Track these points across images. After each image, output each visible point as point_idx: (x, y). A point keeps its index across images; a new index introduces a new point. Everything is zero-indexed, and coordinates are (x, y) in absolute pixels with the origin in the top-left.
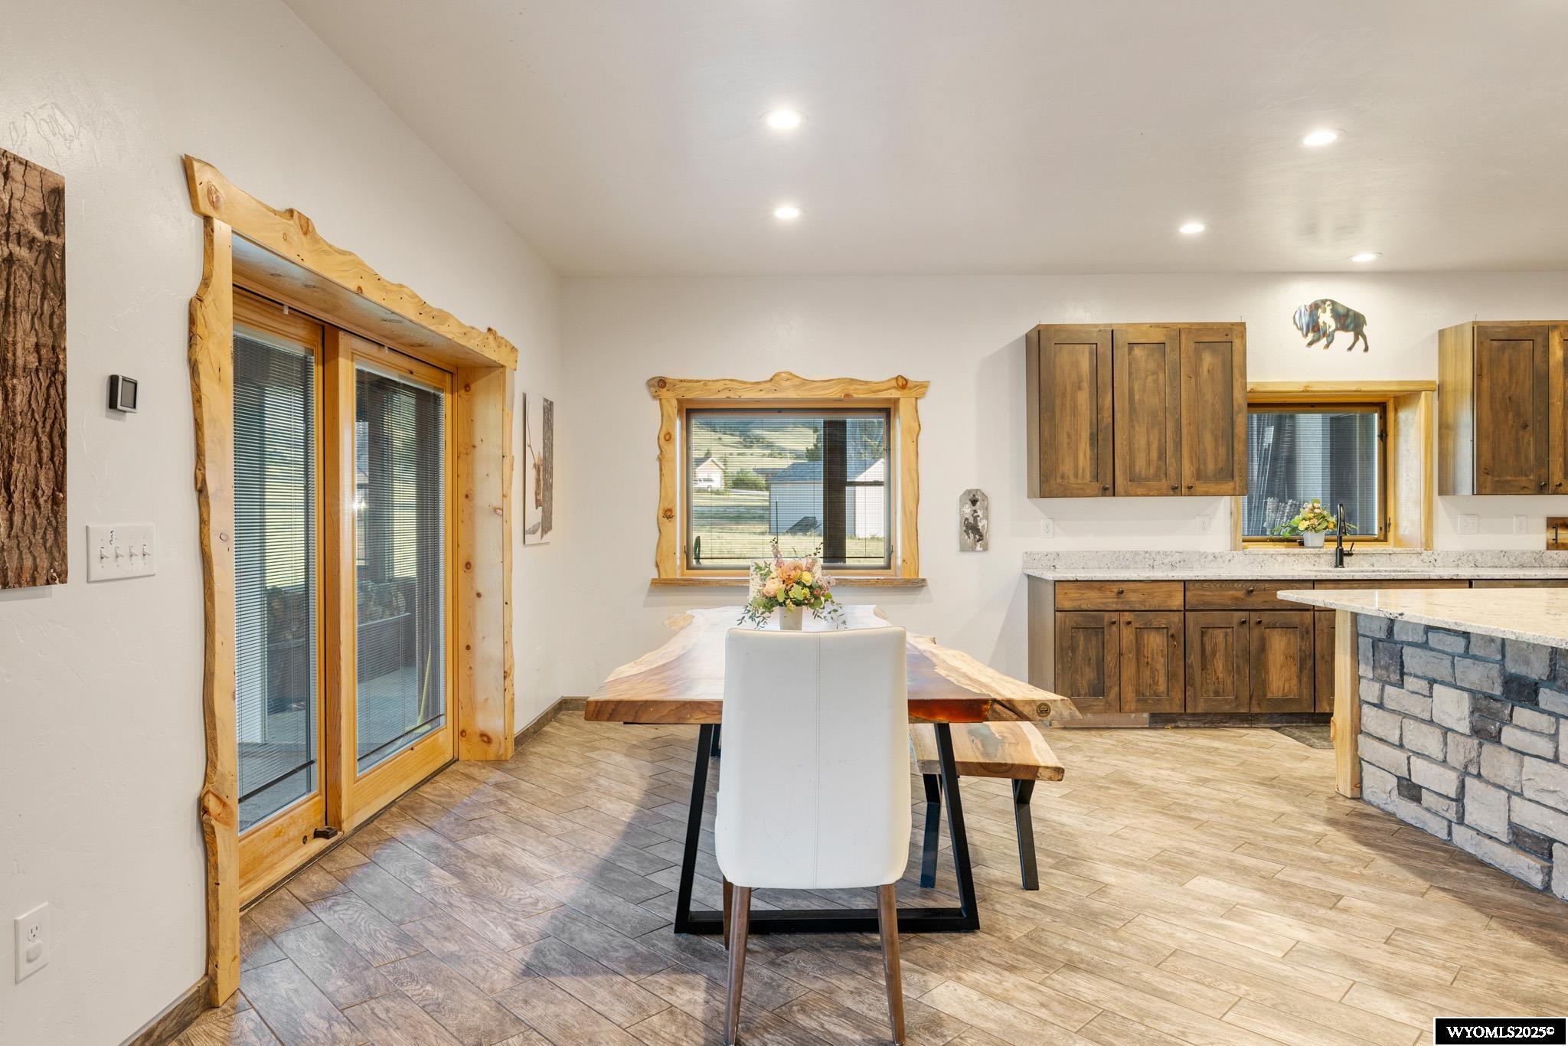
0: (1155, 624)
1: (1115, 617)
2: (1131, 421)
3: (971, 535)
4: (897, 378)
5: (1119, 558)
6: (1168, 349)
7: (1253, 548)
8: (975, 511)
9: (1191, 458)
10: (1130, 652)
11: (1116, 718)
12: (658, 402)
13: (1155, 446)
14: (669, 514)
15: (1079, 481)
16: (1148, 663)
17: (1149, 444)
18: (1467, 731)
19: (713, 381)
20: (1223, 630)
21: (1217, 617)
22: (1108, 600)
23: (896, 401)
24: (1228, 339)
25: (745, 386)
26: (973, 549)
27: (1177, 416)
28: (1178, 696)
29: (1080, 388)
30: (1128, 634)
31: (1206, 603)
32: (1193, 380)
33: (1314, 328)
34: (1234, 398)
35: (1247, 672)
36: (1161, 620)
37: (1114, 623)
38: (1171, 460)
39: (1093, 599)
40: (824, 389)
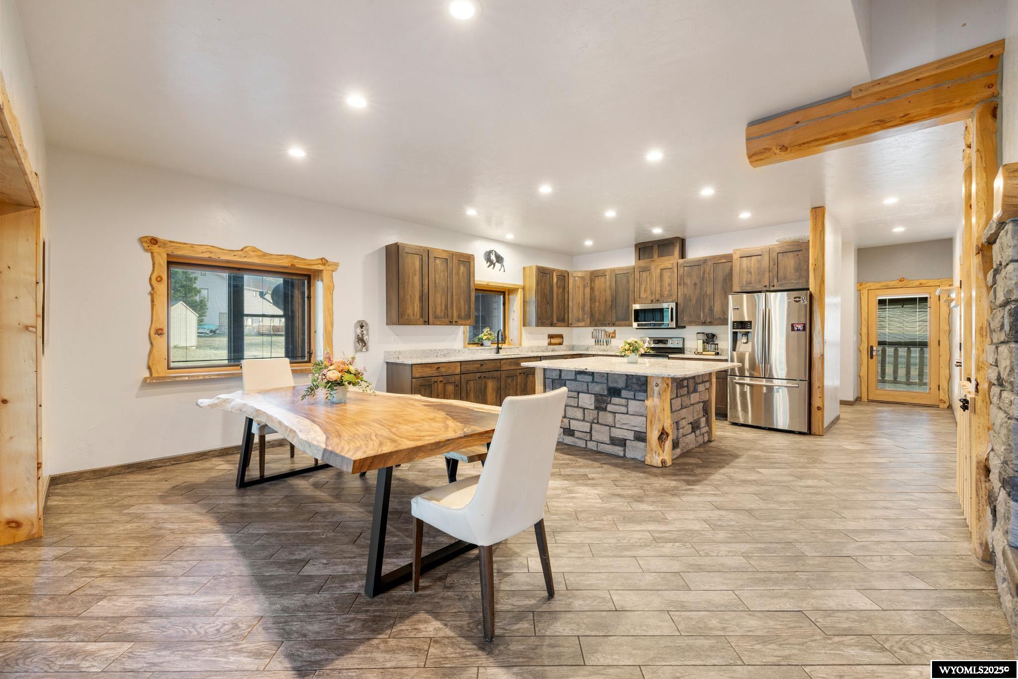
0: (451, 381)
1: (436, 379)
2: (435, 292)
3: (361, 344)
4: (322, 259)
5: (425, 353)
6: (449, 262)
7: (471, 347)
8: (362, 331)
12: (149, 254)
13: (444, 304)
14: (160, 332)
15: (415, 318)
17: (441, 302)
18: (593, 408)
19: (198, 245)
20: (473, 381)
22: (434, 371)
23: (322, 271)
24: (469, 261)
25: (222, 251)
26: (361, 351)
27: (452, 291)
29: (415, 275)
30: (441, 387)
32: (457, 277)
33: (490, 260)
34: (471, 285)
38: (449, 310)
39: (428, 372)
40: (278, 260)
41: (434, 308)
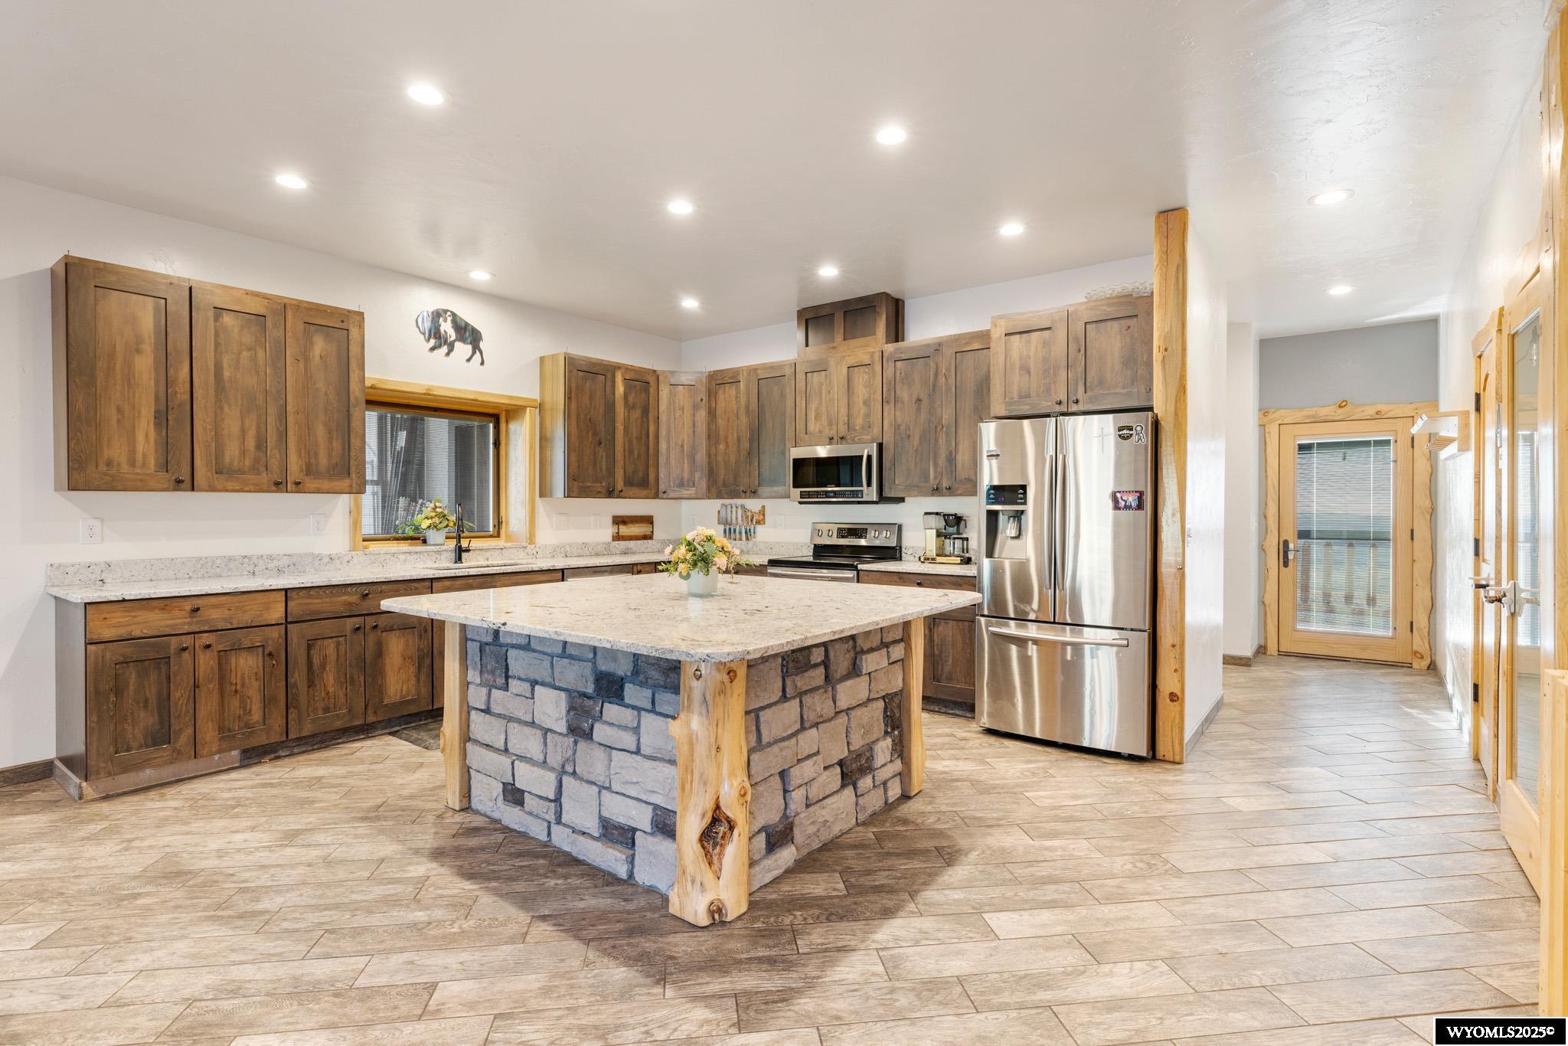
0: (247, 643)
1: (187, 641)
2: (218, 400)
6: (269, 324)
9: (299, 451)
10: (210, 682)
11: (191, 766)
13: (251, 434)
15: (138, 471)
16: (236, 691)
17: (243, 432)
20: (334, 639)
21: (327, 627)
22: (178, 621)
24: (344, 325)
27: (282, 402)
28: (277, 722)
30: (206, 662)
31: (313, 613)
32: (301, 365)
33: (435, 334)
34: (351, 389)
35: (362, 681)
36: (256, 638)
37: (184, 649)
38: (273, 452)
39: (155, 622)
41: (214, 445)
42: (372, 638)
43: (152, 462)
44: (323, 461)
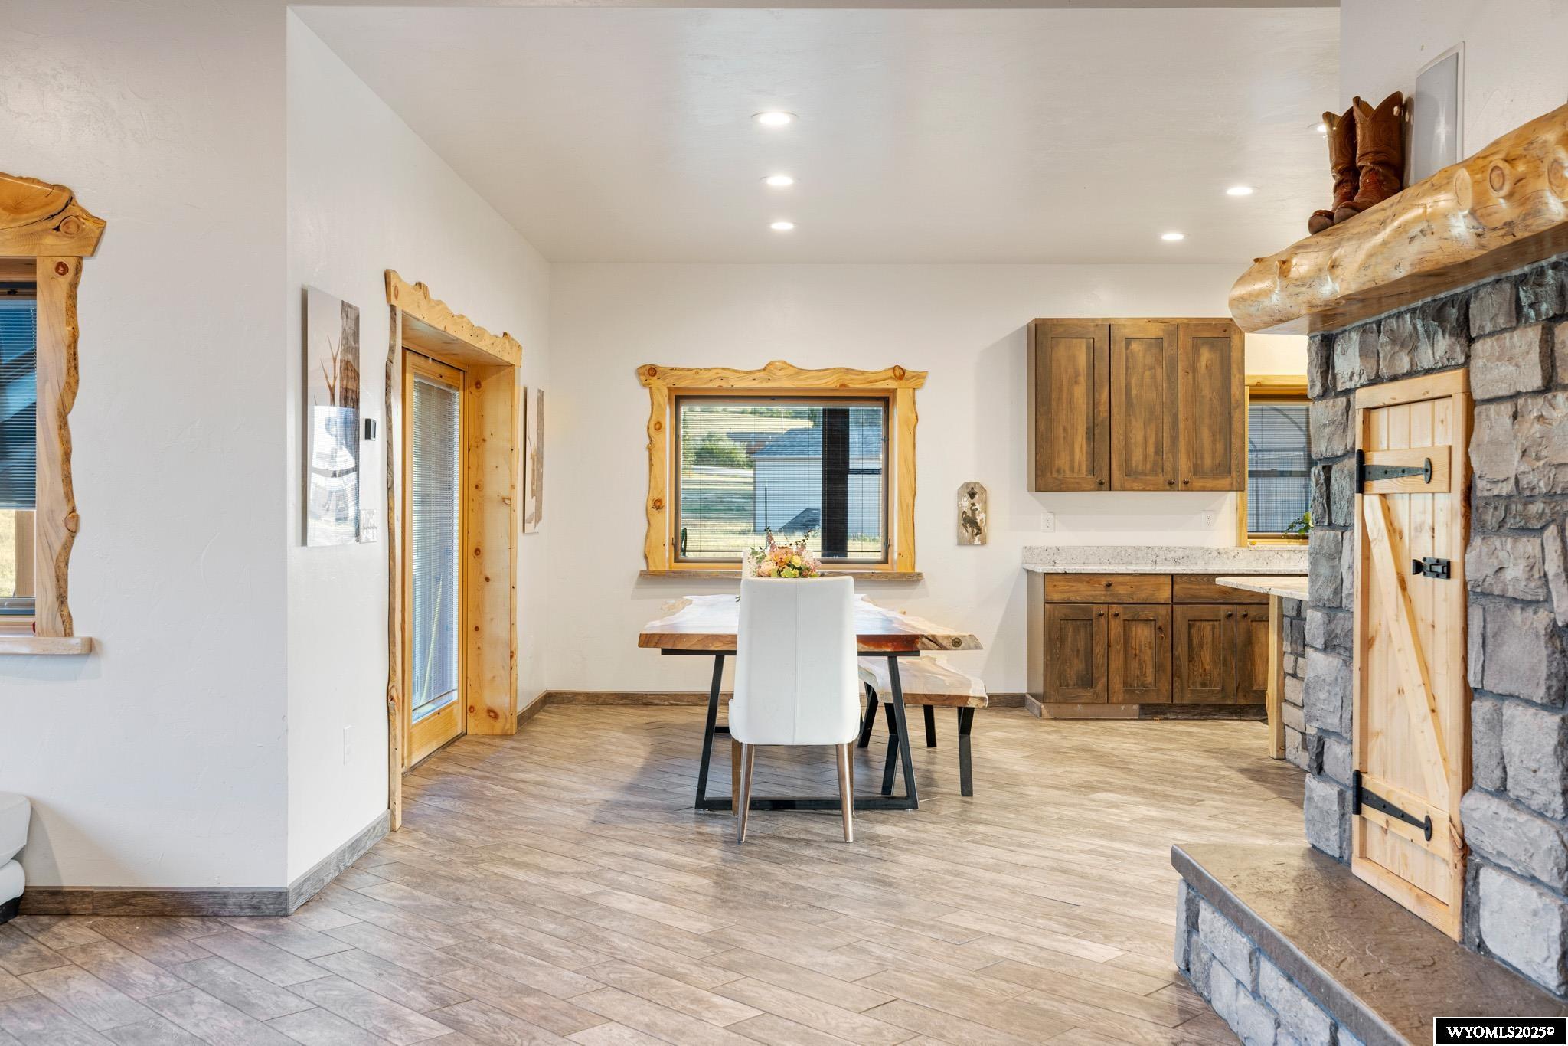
0: (1143, 617)
1: (1103, 609)
2: (1128, 415)
3: (970, 529)
4: (894, 369)
6: (1165, 344)
7: (1257, 544)
8: (974, 505)
9: (1188, 453)
10: (1118, 644)
11: (1103, 709)
12: (648, 391)
13: (1152, 441)
14: (658, 504)
15: (1075, 475)
16: (1136, 655)
17: (1145, 439)
19: (705, 369)
20: (1211, 623)
21: (1206, 611)
22: (1096, 592)
23: (894, 391)
24: (1226, 334)
25: (738, 375)
26: (970, 543)
27: (1175, 411)
28: (1165, 686)
29: (1076, 382)
30: (1116, 626)
31: (1193, 597)
32: (1190, 376)
34: (1232, 393)
35: (1234, 664)
36: (1149, 613)
37: (1101, 615)
38: (1168, 456)
39: (1083, 592)
40: (819, 378)
41: (1124, 452)
42: (1242, 625)
43: (1084, 468)
44: (1208, 462)
